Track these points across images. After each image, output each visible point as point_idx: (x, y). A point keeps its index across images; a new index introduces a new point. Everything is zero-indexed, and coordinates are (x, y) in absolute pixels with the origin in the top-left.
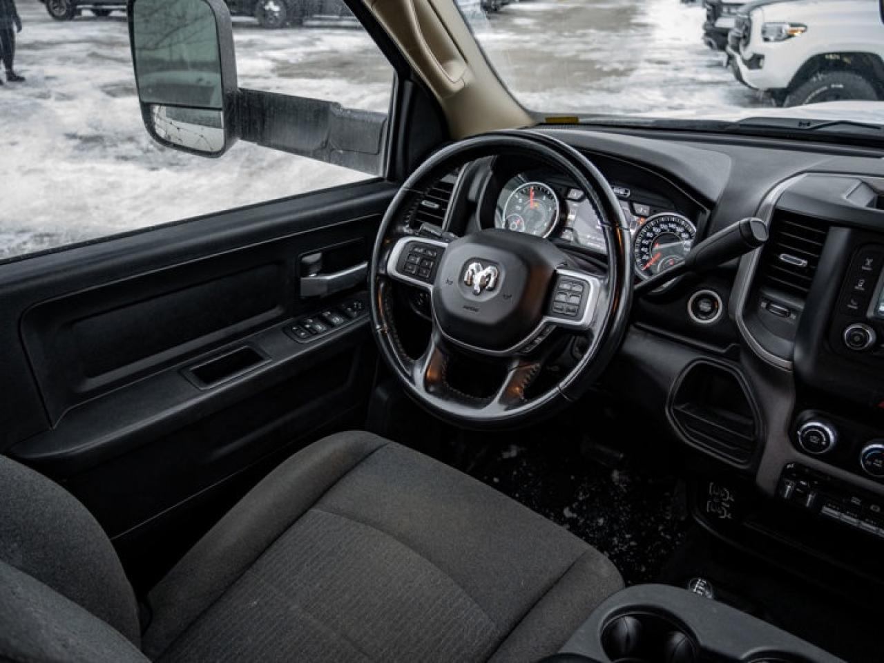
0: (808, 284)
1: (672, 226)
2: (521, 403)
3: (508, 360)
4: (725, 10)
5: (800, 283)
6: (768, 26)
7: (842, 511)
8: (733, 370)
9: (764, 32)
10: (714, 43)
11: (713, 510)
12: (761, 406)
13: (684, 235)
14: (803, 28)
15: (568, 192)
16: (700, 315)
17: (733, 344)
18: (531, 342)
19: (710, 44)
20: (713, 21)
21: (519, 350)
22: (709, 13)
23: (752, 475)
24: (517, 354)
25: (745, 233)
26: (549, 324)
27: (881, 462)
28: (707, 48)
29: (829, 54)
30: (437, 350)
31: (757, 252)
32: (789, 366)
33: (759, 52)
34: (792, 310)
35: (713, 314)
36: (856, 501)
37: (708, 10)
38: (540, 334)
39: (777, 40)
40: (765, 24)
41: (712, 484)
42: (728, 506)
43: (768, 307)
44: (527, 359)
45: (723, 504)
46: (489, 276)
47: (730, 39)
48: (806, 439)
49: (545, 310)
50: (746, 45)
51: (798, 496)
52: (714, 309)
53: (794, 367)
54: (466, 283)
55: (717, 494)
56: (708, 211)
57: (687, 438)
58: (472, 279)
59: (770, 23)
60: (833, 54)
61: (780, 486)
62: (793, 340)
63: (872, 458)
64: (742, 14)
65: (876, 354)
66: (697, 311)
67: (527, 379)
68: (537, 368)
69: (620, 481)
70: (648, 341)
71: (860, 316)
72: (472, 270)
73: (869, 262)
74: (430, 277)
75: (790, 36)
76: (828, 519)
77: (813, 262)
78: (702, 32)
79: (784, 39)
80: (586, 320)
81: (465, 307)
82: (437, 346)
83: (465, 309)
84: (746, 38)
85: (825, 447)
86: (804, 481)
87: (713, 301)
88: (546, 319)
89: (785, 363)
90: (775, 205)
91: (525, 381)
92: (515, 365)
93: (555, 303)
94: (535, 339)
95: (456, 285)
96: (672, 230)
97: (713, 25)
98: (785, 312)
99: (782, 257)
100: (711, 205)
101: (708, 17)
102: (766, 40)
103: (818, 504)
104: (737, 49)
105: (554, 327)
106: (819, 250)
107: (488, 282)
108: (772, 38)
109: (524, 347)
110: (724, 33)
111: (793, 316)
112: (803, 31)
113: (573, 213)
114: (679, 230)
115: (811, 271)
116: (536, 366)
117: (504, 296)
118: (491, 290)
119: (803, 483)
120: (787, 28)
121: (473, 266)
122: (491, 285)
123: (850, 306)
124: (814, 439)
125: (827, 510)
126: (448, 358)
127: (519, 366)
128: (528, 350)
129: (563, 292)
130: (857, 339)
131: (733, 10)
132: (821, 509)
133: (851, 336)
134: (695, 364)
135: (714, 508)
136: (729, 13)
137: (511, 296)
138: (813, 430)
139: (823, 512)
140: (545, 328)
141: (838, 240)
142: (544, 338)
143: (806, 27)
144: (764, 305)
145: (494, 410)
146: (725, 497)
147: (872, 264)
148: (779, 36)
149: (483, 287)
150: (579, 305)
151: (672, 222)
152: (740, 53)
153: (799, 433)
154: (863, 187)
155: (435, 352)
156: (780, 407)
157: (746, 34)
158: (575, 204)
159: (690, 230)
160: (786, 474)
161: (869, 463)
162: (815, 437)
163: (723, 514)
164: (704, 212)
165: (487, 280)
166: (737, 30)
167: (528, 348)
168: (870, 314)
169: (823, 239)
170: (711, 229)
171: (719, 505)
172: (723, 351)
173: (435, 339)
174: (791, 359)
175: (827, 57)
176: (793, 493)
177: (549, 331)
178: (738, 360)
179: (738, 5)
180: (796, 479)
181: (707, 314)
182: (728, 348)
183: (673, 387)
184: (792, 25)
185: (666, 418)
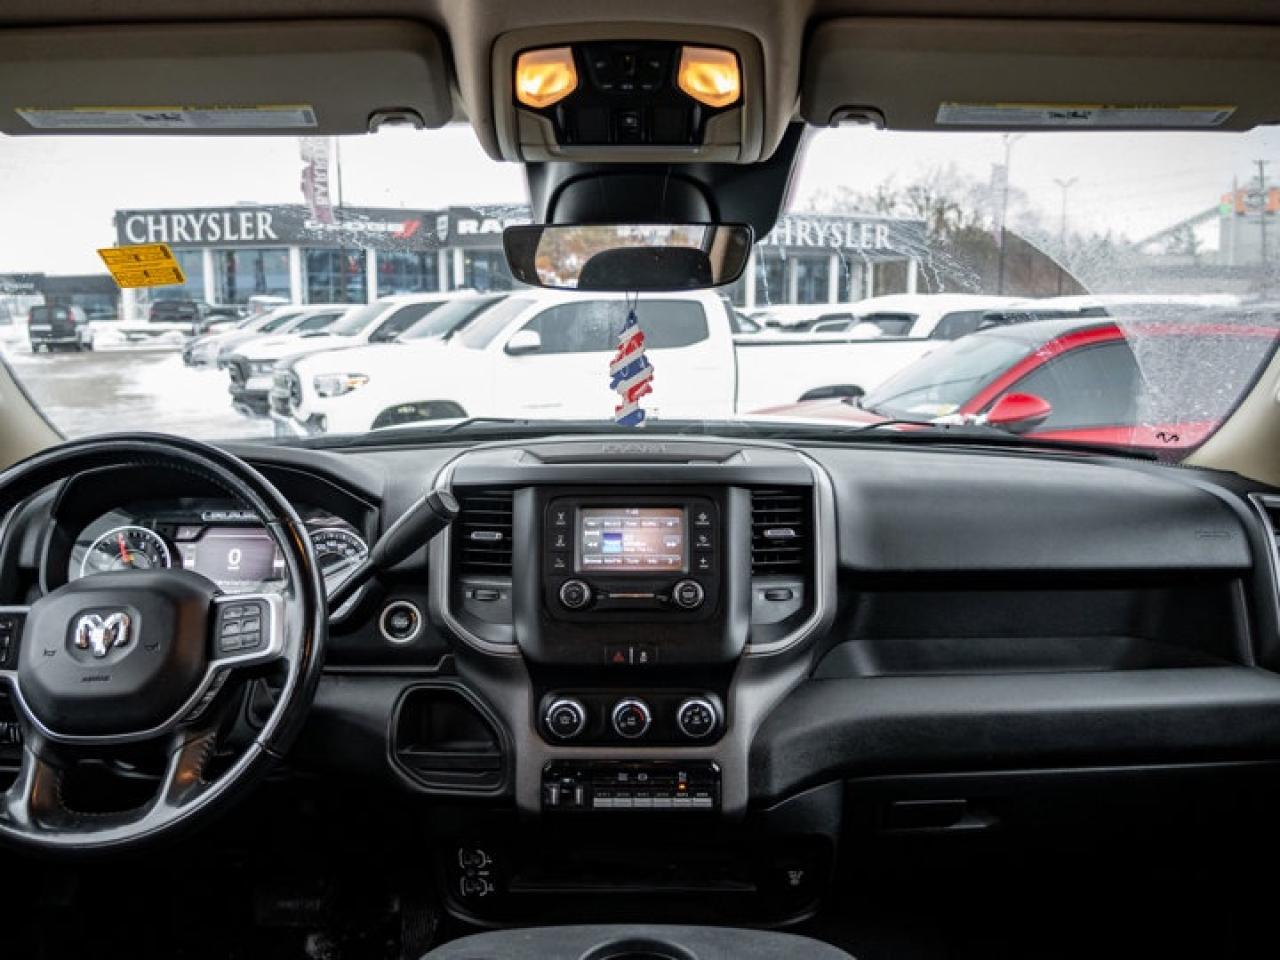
0: (508, 558)
1: (332, 544)
2: (201, 790)
3: (166, 739)
4: (254, 368)
5: (498, 560)
6: (320, 378)
7: (613, 795)
8: (453, 685)
9: (317, 386)
10: (248, 409)
11: (468, 890)
12: (498, 712)
13: (349, 552)
14: (364, 379)
15: (175, 533)
16: (397, 634)
17: (444, 658)
18: (200, 702)
19: (244, 411)
20: (241, 383)
21: (182, 720)
22: (234, 373)
23: (510, 799)
24: (181, 725)
25: (435, 506)
26: (220, 669)
27: (633, 719)
28: (242, 417)
29: (401, 406)
30: (42, 765)
31: (446, 531)
32: (516, 651)
33: (318, 410)
34: (499, 590)
35: (413, 627)
36: (623, 777)
37: (231, 369)
38: (210, 688)
39: (335, 394)
40: (317, 376)
41: (461, 851)
42: (486, 873)
43: (474, 595)
44: (195, 727)
45: (481, 873)
46: (116, 626)
47: (271, 401)
48: (557, 723)
49: (210, 654)
50: (298, 405)
51: (566, 798)
52: (411, 622)
53: (522, 651)
54: (80, 647)
55: (470, 863)
56: (376, 509)
57: (420, 783)
58: (87, 638)
59: (324, 376)
60: (407, 405)
61: (544, 793)
62: (513, 622)
63: (624, 719)
64: (282, 369)
65: (595, 608)
66: (392, 630)
67: (203, 757)
68: (212, 738)
69: (320, 952)
70: (341, 684)
71: (568, 573)
72: (87, 626)
73: (561, 516)
74: (6, 659)
75: (351, 389)
76: (604, 811)
77: (508, 532)
78: (231, 398)
79: (345, 393)
80: (273, 646)
81: (85, 680)
82: (40, 758)
83: (85, 684)
84: (296, 394)
85: (577, 724)
86: (567, 777)
87: (407, 612)
88: (215, 664)
89: (510, 649)
90: (451, 483)
91: (201, 760)
92: (180, 741)
93: (223, 640)
94: (205, 695)
95: (62, 654)
96: (331, 548)
97: (243, 387)
98: (493, 596)
99: (474, 536)
100: (378, 502)
101: (233, 378)
102: (322, 395)
103: (588, 797)
104: (285, 412)
105: (228, 672)
106: (509, 519)
107: (116, 637)
108: (329, 392)
109: (190, 712)
110: (262, 397)
111: (504, 597)
112: (365, 382)
113: (190, 558)
114: (341, 546)
115: (507, 543)
116: (210, 736)
117: (146, 645)
118: (123, 644)
119: (567, 780)
120: (345, 381)
121: (84, 621)
122: (121, 637)
123: (557, 566)
124: (565, 720)
125: (599, 802)
126: (61, 773)
127: (185, 744)
128: (197, 714)
129: (232, 622)
130: (574, 595)
131: (266, 368)
132: (592, 802)
133: (568, 595)
134: (406, 694)
135: (471, 886)
136: (260, 371)
137: (157, 645)
138: (560, 710)
139: (596, 805)
140: (216, 677)
141: (525, 506)
142: (217, 690)
143: (366, 376)
144: (469, 594)
145: (161, 815)
146: (481, 862)
147: (564, 517)
148: (338, 389)
149: (109, 646)
150: (260, 631)
151: (330, 539)
152: (291, 415)
153: (547, 719)
154: (527, 455)
155: (37, 770)
156: (518, 702)
157: (295, 390)
158: (191, 546)
159: (355, 544)
160: (547, 777)
161: (623, 725)
162: (565, 718)
163: (483, 890)
164: (372, 510)
165: (113, 633)
166: (278, 389)
167: (195, 712)
168: (577, 568)
169: (509, 506)
170: (385, 523)
171: (476, 878)
172: (436, 669)
173: (32, 749)
174: (515, 642)
175: (400, 411)
176: (561, 796)
177: (222, 679)
178: (454, 673)
179: (271, 362)
180: (557, 779)
181: (406, 630)
182: (440, 664)
183: (390, 731)
184: (351, 376)
185: (390, 768)
